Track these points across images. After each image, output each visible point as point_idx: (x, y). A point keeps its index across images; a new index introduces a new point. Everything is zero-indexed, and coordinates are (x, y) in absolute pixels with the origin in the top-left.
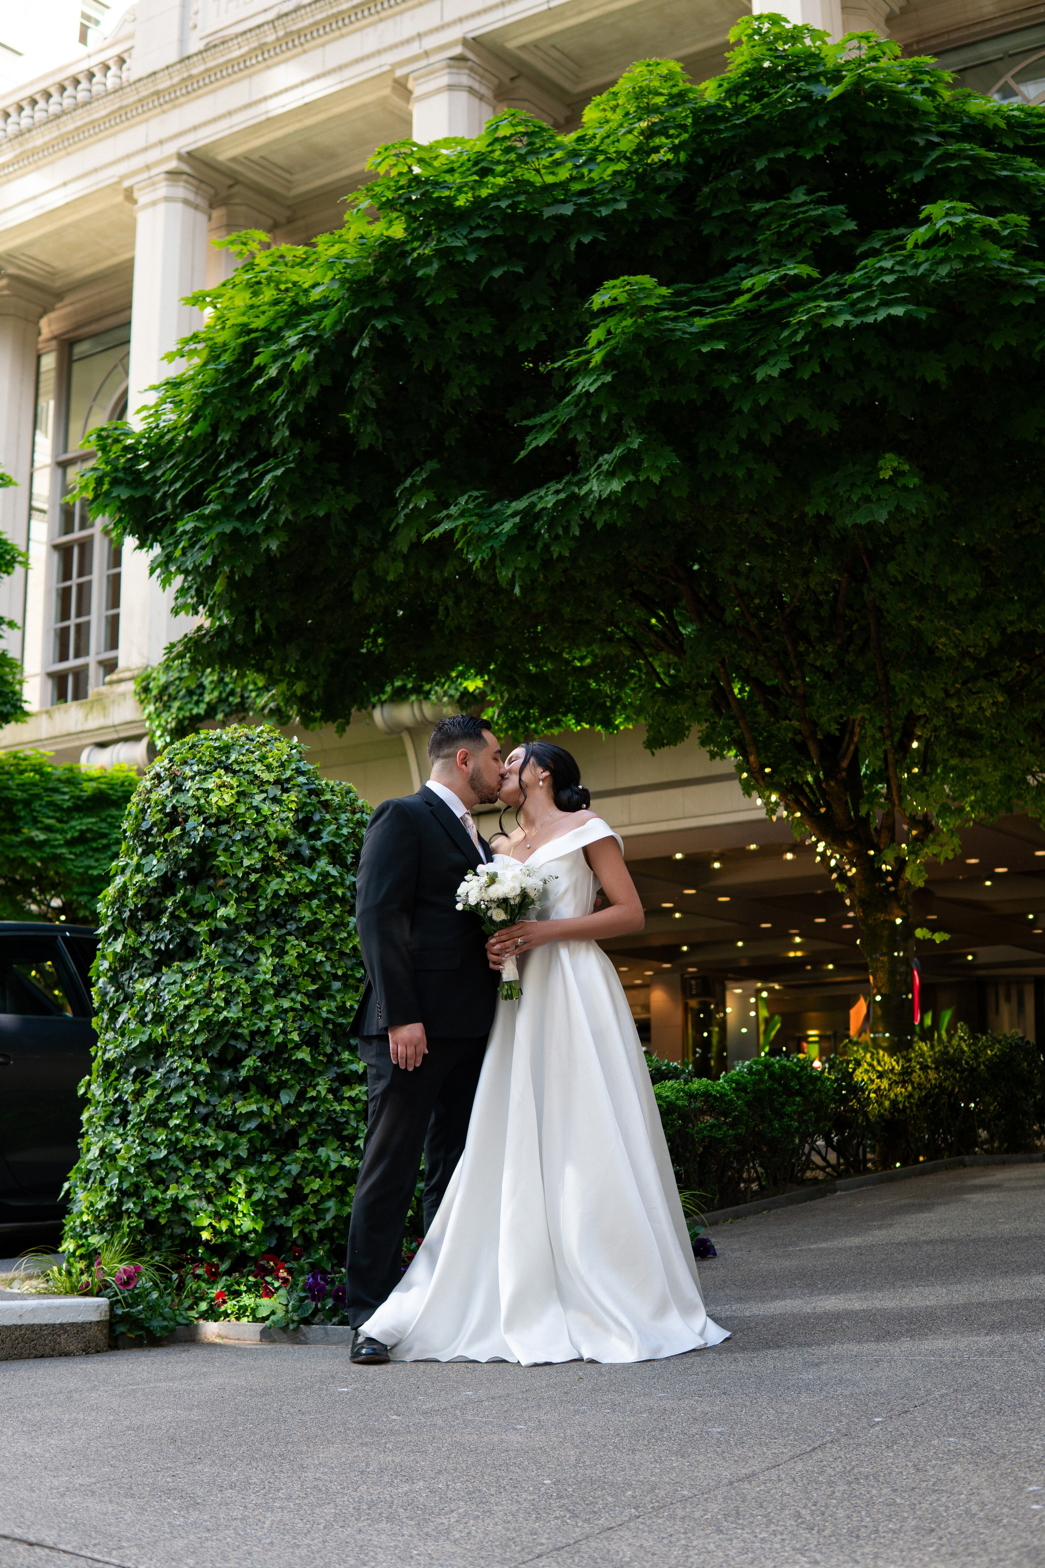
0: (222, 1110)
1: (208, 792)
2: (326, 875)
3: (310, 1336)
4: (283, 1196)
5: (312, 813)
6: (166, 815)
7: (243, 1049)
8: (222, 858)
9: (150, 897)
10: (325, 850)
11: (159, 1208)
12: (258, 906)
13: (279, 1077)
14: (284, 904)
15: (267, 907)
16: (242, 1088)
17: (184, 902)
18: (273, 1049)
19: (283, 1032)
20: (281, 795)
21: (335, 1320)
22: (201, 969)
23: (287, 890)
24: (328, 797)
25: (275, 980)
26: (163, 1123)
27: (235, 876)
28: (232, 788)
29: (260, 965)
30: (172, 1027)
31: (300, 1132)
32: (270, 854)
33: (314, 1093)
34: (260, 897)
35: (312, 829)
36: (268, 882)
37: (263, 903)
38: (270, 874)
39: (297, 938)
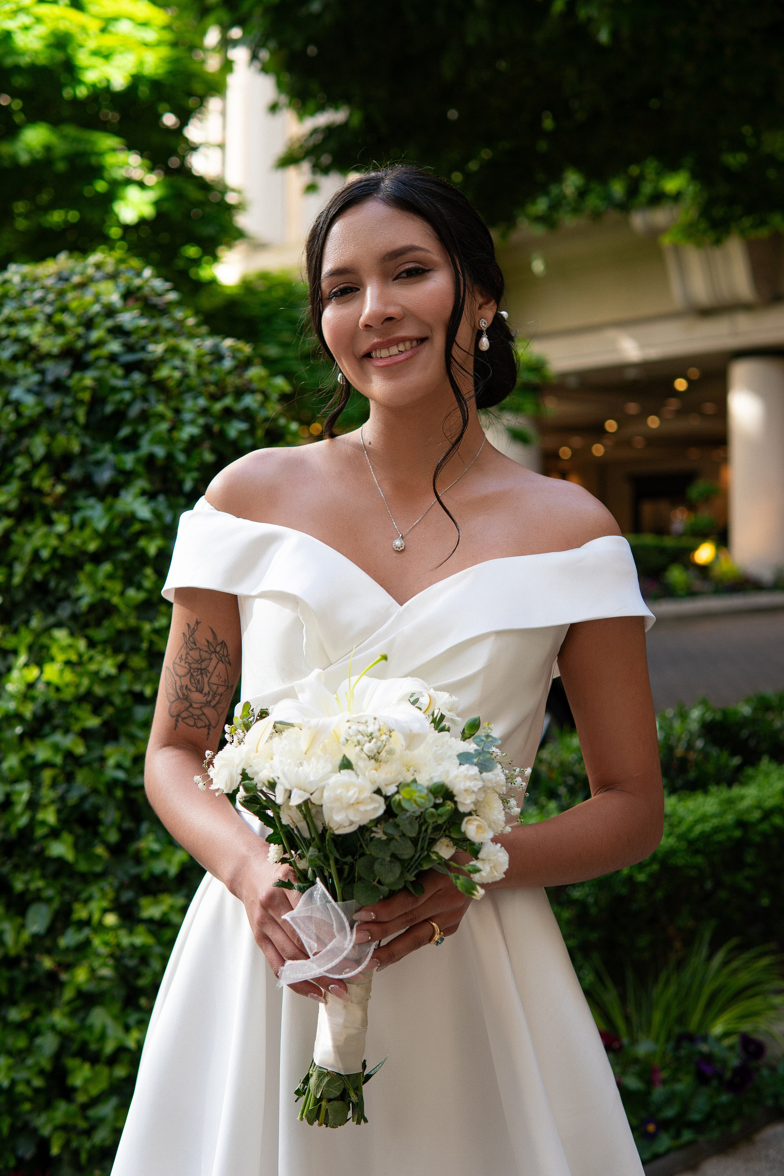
2: (130, 518)
4: (38, 1082)
5: (129, 404)
10: (140, 469)
12: (10, 575)
14: (53, 571)
15: (25, 578)
19: (33, 805)
20: (70, 376)
23: (55, 549)
24: (164, 372)
31: (63, 979)
32: (36, 483)
33: (83, 914)
34: (16, 559)
35: (125, 432)
36: (28, 535)
37: (19, 570)
38: (32, 519)
39: (72, 634)
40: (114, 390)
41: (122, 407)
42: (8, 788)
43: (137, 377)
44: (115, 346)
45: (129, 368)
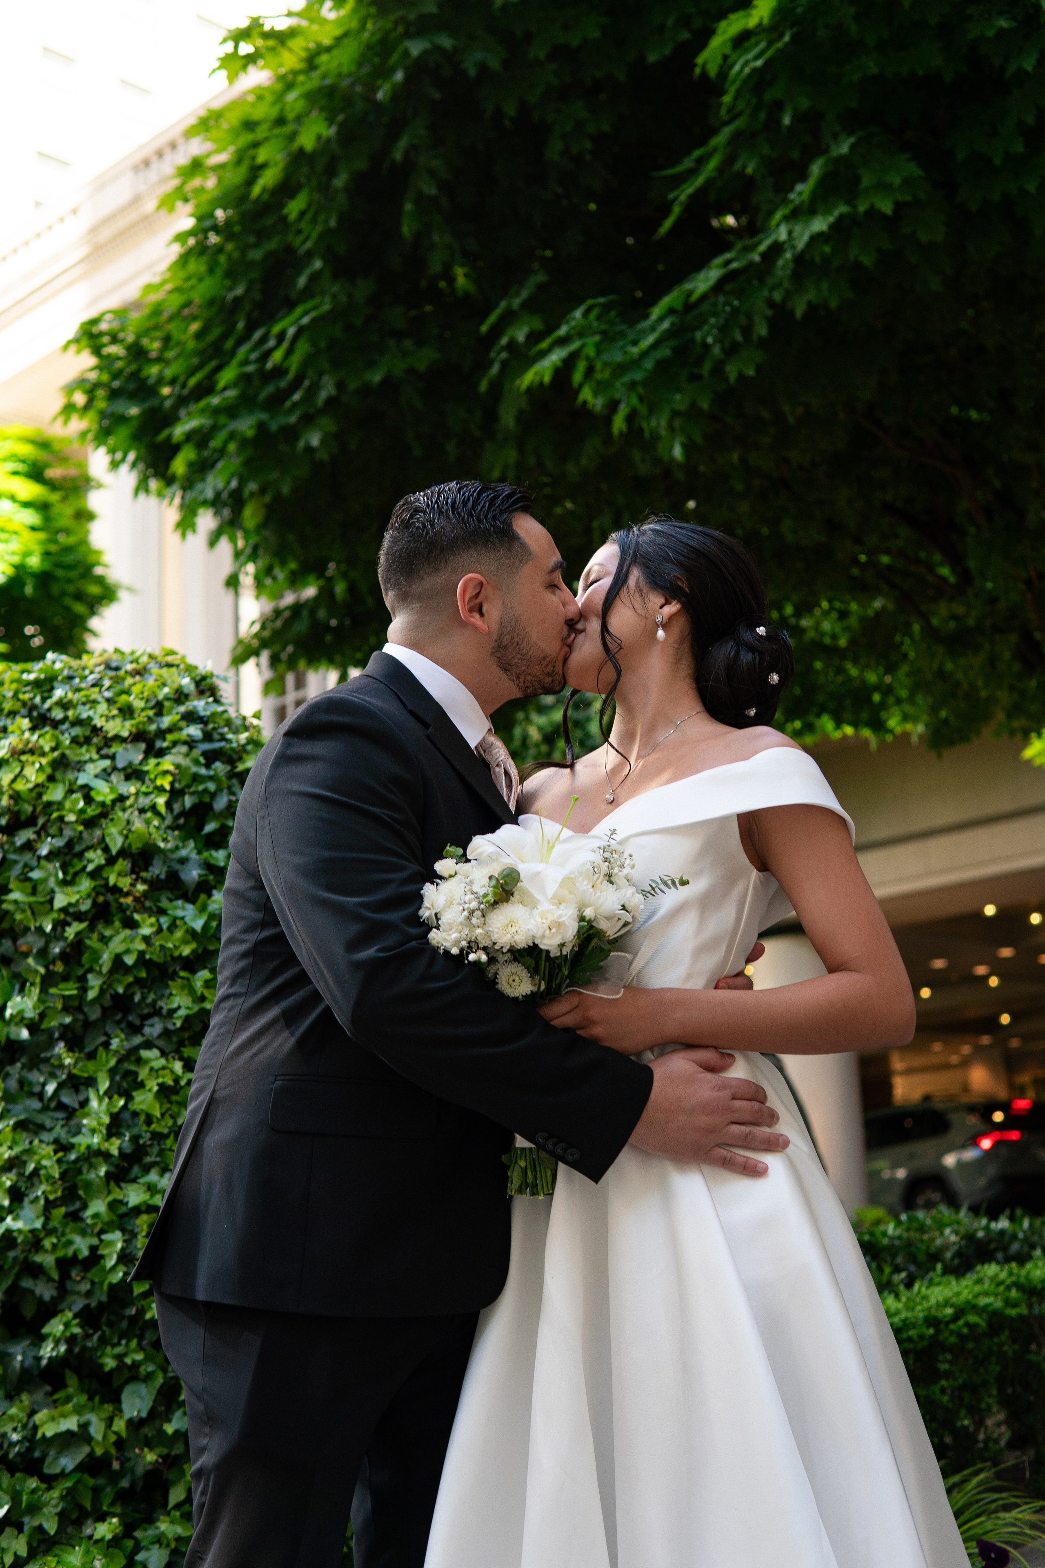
0: (8, 1429)
5: (213, 796)
7: (47, 1297)
8: (16, 895)
12: (84, 989)
13: (119, 1358)
14: (138, 981)
15: (102, 991)
16: (50, 1380)
18: (104, 1298)
20: (144, 762)
23: (141, 954)
25: (114, 1147)
27: (40, 930)
28: (43, 754)
29: (87, 1115)
31: (171, 1476)
32: (112, 880)
34: (91, 970)
35: (210, 827)
36: (104, 940)
37: (95, 983)
38: (109, 922)
39: (163, 1054)
40: (196, 778)
41: (207, 799)
42: (95, 1241)
43: (220, 767)
44: (194, 731)
45: (211, 757)
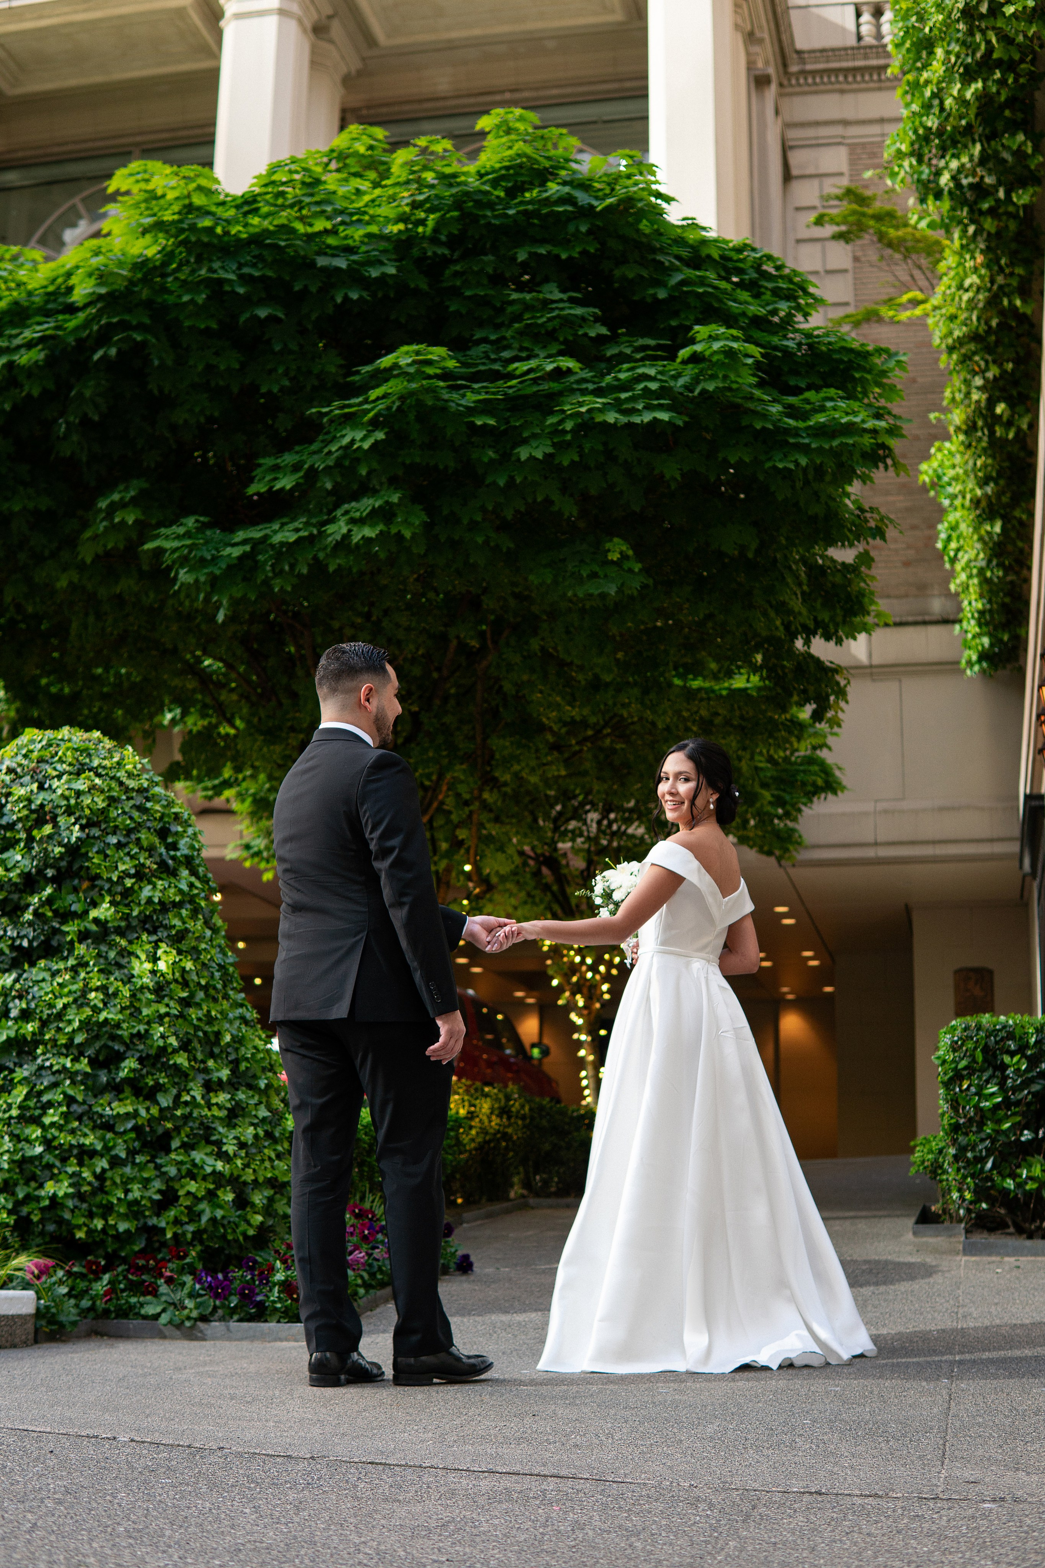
0: (99, 1109)
1: (78, 793)
3: (209, 1332)
4: (156, 1197)
6: (32, 811)
9: (10, 892)
11: (34, 1205)
16: (116, 1089)
17: (50, 901)
19: (162, 1036)
21: (236, 1317)
22: (74, 970)
26: (36, 1121)
30: (44, 1024)
33: (188, 1098)
